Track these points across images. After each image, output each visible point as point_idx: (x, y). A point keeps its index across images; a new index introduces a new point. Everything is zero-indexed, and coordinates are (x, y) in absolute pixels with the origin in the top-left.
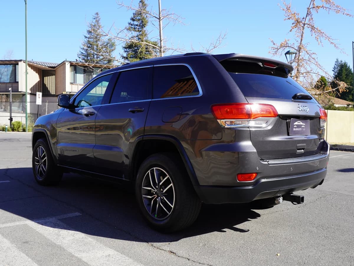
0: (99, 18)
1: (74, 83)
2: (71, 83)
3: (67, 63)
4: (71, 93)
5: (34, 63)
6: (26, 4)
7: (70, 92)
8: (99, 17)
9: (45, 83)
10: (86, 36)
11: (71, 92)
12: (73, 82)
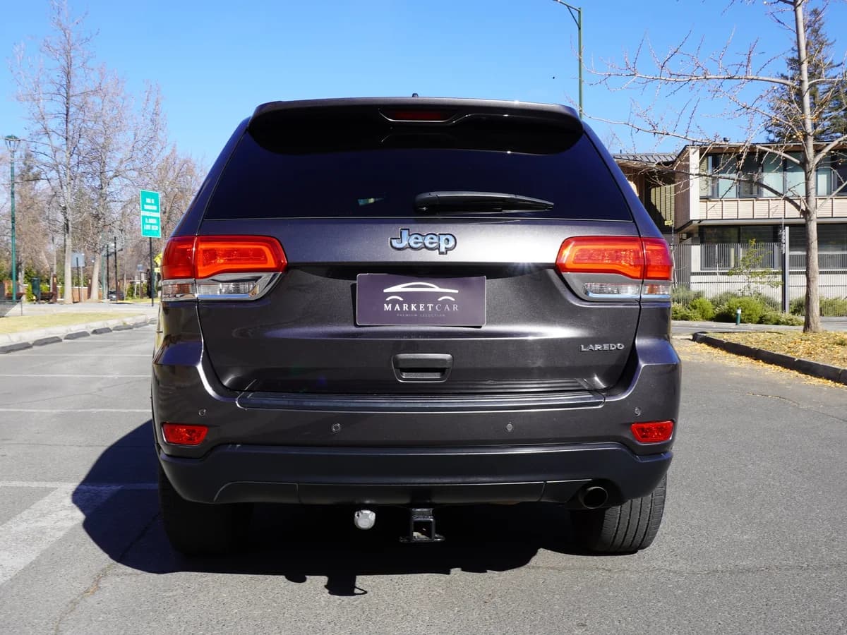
0: (821, 22)
1: (713, 198)
2: (705, 199)
3: (692, 151)
4: (703, 223)
5: (621, 159)
6: (580, 29)
7: (700, 221)
8: (819, 20)
9: (653, 201)
10: (785, 74)
11: (703, 220)
12: (710, 194)
